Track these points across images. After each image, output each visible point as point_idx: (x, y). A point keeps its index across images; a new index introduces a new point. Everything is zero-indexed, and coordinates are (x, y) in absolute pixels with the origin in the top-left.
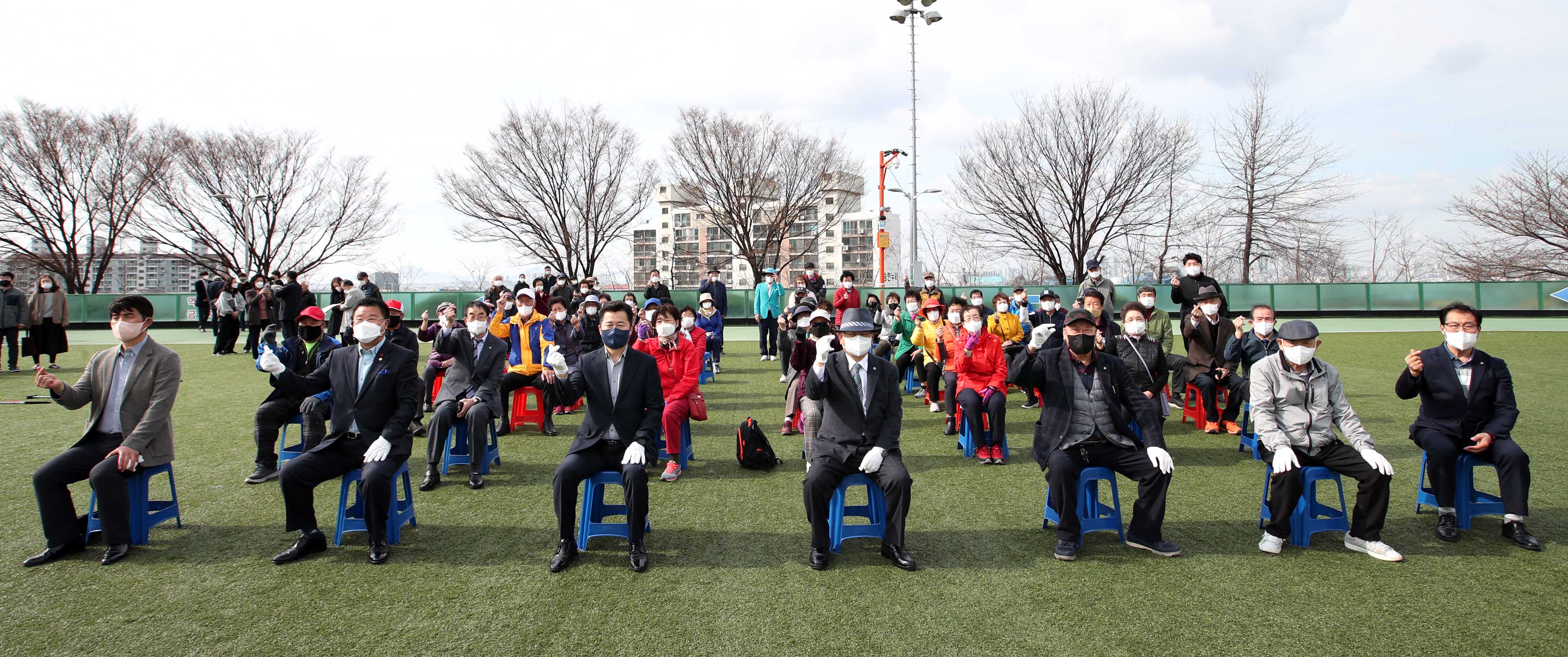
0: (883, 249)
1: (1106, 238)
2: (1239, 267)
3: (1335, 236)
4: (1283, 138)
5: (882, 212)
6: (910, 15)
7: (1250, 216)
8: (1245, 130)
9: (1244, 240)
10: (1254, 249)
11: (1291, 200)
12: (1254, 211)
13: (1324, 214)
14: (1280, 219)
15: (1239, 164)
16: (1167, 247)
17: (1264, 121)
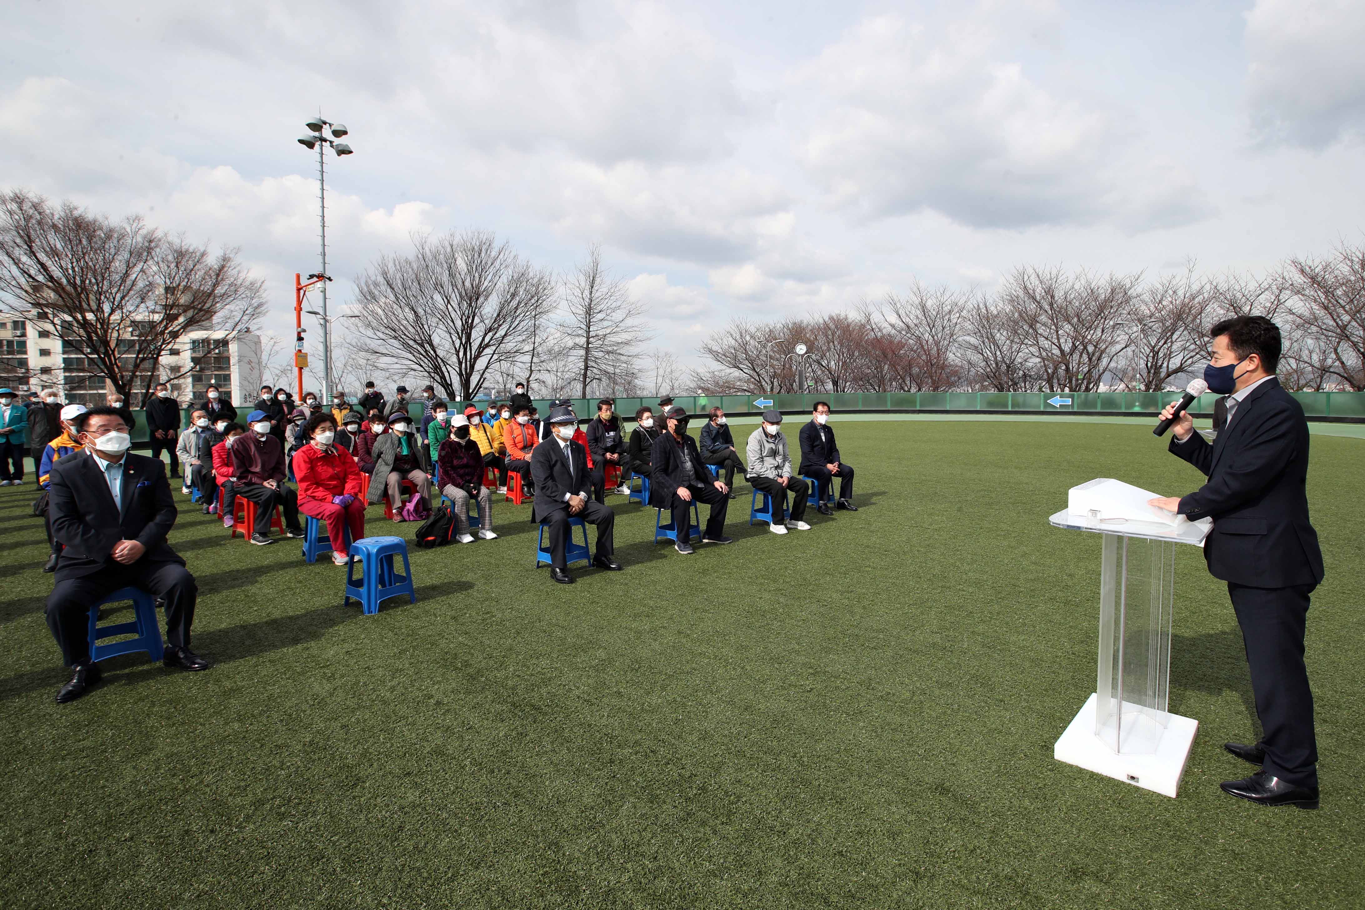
0: (301, 369)
1: (488, 363)
2: (579, 386)
3: (637, 364)
4: (609, 294)
5: (299, 334)
6: (319, 143)
7: (587, 350)
8: (585, 285)
9: (583, 367)
10: (589, 373)
11: (613, 339)
12: (590, 346)
13: (632, 350)
14: (608, 353)
15: (581, 311)
16: (531, 371)
17: (598, 280)
